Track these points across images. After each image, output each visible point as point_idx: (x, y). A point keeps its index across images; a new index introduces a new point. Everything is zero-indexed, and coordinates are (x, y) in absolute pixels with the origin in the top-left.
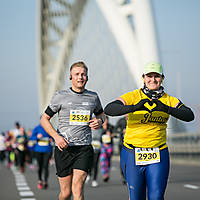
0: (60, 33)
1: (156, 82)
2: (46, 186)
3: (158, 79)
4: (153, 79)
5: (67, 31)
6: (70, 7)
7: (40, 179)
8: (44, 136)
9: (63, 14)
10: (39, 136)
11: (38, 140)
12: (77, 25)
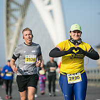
0: (16, 19)
1: (78, 36)
2: (11, 98)
3: (79, 34)
4: (76, 34)
5: (20, 19)
6: (21, 6)
7: (7, 94)
8: (9, 71)
9: (17, 10)
10: (6, 71)
11: (6, 73)
12: (24, 15)
